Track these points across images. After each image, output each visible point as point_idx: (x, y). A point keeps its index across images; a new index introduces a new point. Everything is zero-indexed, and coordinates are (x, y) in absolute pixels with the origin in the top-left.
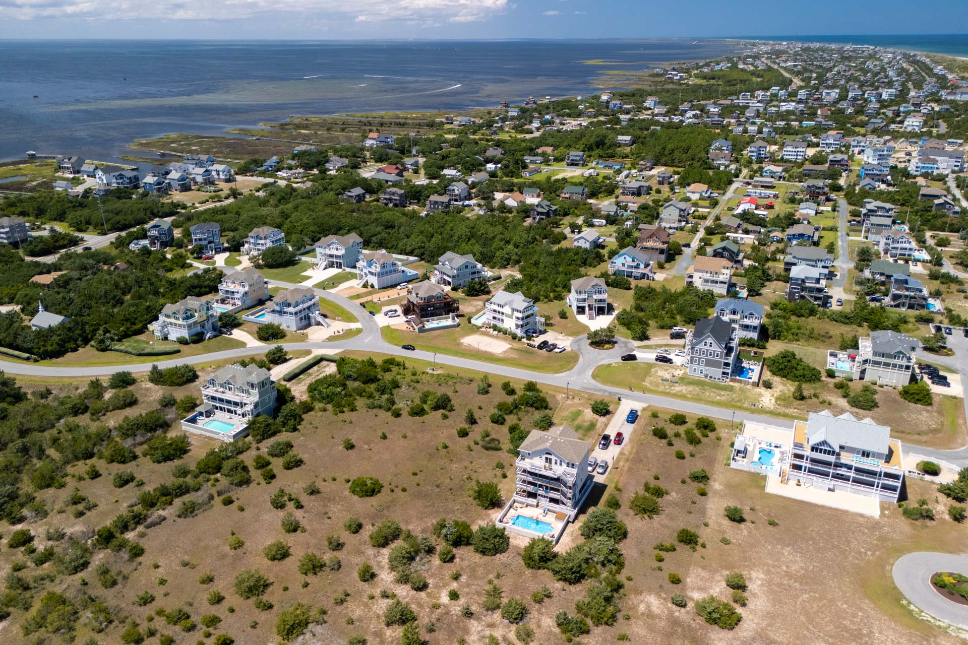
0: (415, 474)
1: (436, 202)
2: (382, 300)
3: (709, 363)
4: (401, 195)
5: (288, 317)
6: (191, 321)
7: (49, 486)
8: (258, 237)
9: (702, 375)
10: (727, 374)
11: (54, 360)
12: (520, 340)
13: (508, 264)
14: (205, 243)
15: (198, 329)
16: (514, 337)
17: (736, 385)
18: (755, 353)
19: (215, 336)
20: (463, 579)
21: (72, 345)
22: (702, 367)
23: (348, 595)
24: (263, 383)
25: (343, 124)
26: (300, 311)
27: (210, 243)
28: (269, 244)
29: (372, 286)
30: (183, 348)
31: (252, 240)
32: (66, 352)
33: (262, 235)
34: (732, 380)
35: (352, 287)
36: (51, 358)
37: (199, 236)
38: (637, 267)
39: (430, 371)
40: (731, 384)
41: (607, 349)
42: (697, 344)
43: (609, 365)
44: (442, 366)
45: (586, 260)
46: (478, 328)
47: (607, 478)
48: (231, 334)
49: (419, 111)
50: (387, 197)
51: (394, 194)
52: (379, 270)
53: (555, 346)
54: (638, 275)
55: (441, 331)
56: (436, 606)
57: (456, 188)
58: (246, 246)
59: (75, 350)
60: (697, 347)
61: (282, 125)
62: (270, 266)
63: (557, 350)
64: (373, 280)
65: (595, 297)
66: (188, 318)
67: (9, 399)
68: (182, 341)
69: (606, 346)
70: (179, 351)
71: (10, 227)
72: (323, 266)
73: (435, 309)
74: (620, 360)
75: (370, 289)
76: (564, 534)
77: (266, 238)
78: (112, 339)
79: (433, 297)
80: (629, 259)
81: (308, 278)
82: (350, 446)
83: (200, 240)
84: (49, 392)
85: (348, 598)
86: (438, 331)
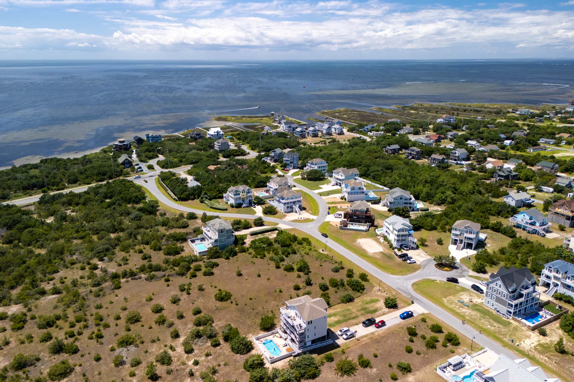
0: (251, 299)
1: (435, 159)
2: (343, 207)
3: (498, 300)
4: (417, 152)
5: (281, 204)
6: (237, 197)
7: (123, 251)
8: (312, 164)
9: (493, 308)
10: (510, 313)
11: (183, 202)
12: (393, 249)
13: (443, 203)
14: (288, 162)
15: (241, 201)
16: (391, 246)
17: (515, 323)
18: (560, 307)
19: (247, 207)
20: (209, 358)
21: (192, 197)
22: (493, 302)
23: (159, 340)
24: (222, 230)
25: (441, 109)
26: (288, 203)
27: (291, 163)
28: (316, 167)
29: (345, 200)
30: (230, 209)
31: (309, 165)
32: (189, 199)
33: (314, 163)
34: (513, 319)
35: (335, 197)
36: (182, 201)
37: (287, 159)
38: (533, 224)
39: (321, 251)
40: (512, 321)
41: (445, 270)
42: (491, 282)
43: (434, 281)
44: (330, 250)
45: (501, 211)
46: (377, 235)
47: (346, 343)
48: (255, 207)
49: (499, 104)
50: (409, 152)
51: (413, 151)
52: (349, 190)
53: (410, 258)
54: (531, 230)
55: (354, 232)
56: (184, 364)
57: (457, 152)
58: (307, 167)
59: (193, 199)
60: (491, 285)
61: (403, 107)
62: (310, 179)
63: (408, 261)
64: (346, 196)
65: (466, 235)
66: (236, 195)
67: (146, 213)
68: (232, 206)
69: (446, 268)
70: (226, 210)
71: (222, 143)
72: (332, 184)
73: (358, 218)
74: (445, 280)
75: (344, 200)
76: (282, 361)
77: (316, 164)
78: (206, 198)
79: (358, 211)
80: (527, 217)
81: (321, 188)
82: (240, 275)
83: (287, 161)
84: (165, 214)
85: (158, 342)
86: (352, 231)
